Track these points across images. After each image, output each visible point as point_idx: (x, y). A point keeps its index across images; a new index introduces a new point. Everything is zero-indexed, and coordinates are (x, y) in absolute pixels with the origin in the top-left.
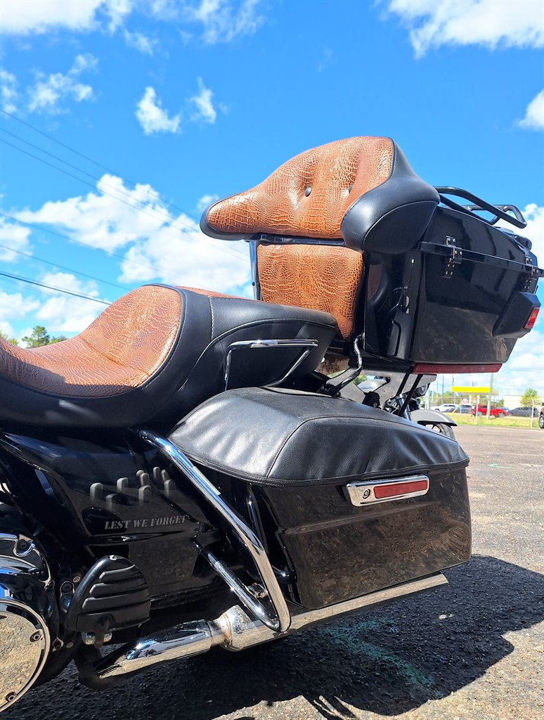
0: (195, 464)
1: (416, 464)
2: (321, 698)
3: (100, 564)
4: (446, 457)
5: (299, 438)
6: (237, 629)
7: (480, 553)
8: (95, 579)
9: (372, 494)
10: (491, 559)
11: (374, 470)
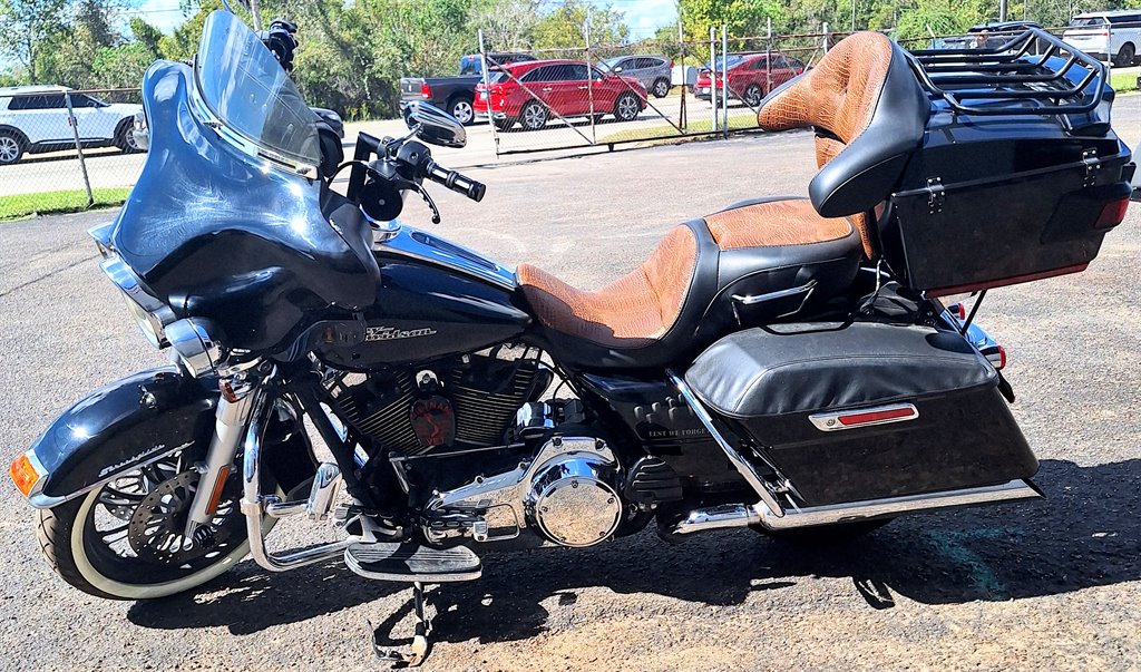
2: (869, 581)
3: (643, 459)
5: (760, 385)
8: (638, 470)
9: (838, 422)
11: (840, 404)
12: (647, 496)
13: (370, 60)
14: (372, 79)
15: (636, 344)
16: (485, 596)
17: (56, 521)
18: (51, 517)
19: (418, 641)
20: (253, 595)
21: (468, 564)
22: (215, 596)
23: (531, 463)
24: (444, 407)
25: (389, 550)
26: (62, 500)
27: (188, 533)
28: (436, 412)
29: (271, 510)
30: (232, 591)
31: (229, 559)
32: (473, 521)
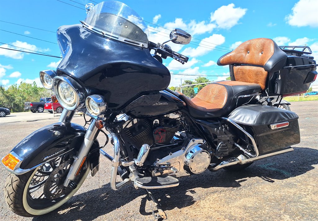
0: (236, 123)
1: (285, 119)
2: (262, 177)
3: (220, 143)
4: (293, 117)
5: (260, 116)
6: (243, 160)
7: (303, 147)
8: (220, 146)
9: (276, 126)
10: (307, 148)
11: (276, 121)
12: (221, 154)
13: (14, 100)
14: (14, 104)
15: (214, 110)
16: (166, 195)
17: (19, 182)
18: (18, 180)
19: (160, 211)
20: (81, 208)
21: (174, 181)
22: (66, 211)
23: (186, 148)
24: (164, 129)
25: (149, 179)
26: (28, 170)
27: (66, 184)
28: (162, 131)
29: (123, 164)
30: (71, 208)
31: (68, 197)
32: (171, 167)
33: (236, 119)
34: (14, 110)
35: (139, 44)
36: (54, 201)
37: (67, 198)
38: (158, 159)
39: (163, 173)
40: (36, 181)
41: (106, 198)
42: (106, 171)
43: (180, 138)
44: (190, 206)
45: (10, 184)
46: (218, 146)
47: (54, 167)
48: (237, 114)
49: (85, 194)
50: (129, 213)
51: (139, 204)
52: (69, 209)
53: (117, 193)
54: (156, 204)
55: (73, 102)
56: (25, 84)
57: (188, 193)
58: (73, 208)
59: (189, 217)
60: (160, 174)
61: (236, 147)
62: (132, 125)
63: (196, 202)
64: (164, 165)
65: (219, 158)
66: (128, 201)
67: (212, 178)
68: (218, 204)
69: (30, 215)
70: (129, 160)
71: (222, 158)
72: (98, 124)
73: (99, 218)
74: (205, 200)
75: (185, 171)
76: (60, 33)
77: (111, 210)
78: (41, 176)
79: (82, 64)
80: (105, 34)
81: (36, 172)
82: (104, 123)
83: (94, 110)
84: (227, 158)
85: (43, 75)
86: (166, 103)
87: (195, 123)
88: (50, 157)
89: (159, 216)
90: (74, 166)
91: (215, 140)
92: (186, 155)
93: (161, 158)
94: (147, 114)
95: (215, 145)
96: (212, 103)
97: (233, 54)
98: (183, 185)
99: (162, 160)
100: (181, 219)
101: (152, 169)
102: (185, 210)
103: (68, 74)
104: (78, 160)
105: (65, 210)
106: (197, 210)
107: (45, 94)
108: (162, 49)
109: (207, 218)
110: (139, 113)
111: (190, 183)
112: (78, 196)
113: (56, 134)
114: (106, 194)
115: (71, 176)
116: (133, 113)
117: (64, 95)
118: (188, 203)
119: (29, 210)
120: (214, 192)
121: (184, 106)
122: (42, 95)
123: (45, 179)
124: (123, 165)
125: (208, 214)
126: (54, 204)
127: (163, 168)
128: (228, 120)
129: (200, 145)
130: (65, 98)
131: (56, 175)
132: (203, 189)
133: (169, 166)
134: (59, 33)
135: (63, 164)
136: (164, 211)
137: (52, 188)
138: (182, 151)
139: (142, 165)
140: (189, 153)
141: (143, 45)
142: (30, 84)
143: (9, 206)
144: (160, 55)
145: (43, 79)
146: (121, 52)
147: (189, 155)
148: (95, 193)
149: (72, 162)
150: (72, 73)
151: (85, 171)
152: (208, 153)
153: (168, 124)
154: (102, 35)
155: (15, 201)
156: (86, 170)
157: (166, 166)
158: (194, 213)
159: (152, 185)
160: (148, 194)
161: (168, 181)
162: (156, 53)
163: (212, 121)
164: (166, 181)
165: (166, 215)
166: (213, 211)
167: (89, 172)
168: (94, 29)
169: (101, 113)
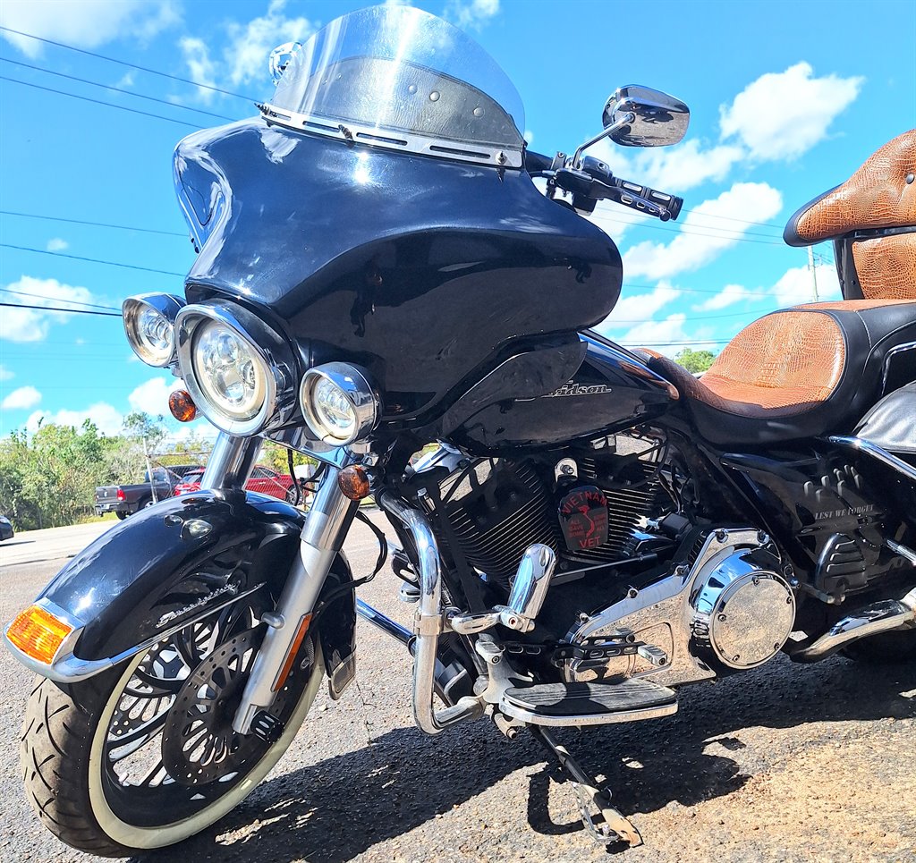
0: (892, 453)
3: (831, 540)
8: (832, 550)
12: (840, 583)
13: (18, 487)
14: (20, 501)
15: (796, 410)
16: (624, 760)
17: (74, 713)
18: (67, 706)
19: (611, 815)
20: (302, 820)
21: (655, 697)
22: (245, 832)
23: (690, 567)
24: (600, 497)
25: (557, 691)
26: (105, 664)
27: (242, 725)
28: (594, 503)
29: (458, 624)
30: (264, 823)
31: (250, 782)
32: (637, 646)
33: (887, 440)
34: (21, 522)
35: (487, 156)
36: (199, 796)
37: (247, 785)
38: (584, 615)
39: (606, 670)
40: (129, 720)
41: (391, 782)
42: (377, 690)
43: (661, 534)
44: (730, 795)
45: (42, 724)
46: (824, 553)
47: (194, 662)
48: (889, 421)
49: (308, 771)
50: (489, 829)
51: (523, 796)
52: (256, 826)
53: (431, 764)
54: (592, 791)
55: (250, 403)
56: (52, 428)
57: (713, 749)
58: (270, 821)
59: (734, 833)
60: (596, 676)
61: (894, 560)
62: (470, 489)
63: (753, 781)
64: (608, 639)
65: (831, 601)
66: (479, 788)
67: (800, 693)
68: (843, 781)
69: (116, 849)
70: (477, 612)
71: (843, 599)
72: (348, 482)
73: (373, 850)
74: (786, 772)
75: (697, 660)
76: (187, 161)
77: (415, 821)
78: (150, 696)
79: (275, 250)
80: (354, 135)
81: (129, 681)
82: (370, 477)
83: (334, 422)
84: (859, 604)
85: (136, 316)
86: (600, 389)
87: (721, 469)
88: (180, 613)
89: (613, 833)
90: (267, 653)
91: (807, 531)
92: (694, 599)
93: (595, 610)
94: (525, 437)
95: (808, 551)
96: (779, 384)
97: (845, 192)
98: (688, 723)
99: (598, 618)
100: (700, 842)
101: (563, 653)
102: (711, 809)
103: (229, 296)
104: (281, 627)
105: (243, 829)
106: (761, 806)
107: (124, 461)
108: (575, 172)
109: (807, 833)
110: (500, 431)
111: (714, 713)
112: (282, 780)
113: (193, 530)
114: (391, 767)
115: (259, 694)
116: (475, 434)
117: (220, 377)
118: (719, 783)
119: (112, 827)
120: (819, 742)
121: (672, 400)
122: (116, 464)
123: (162, 711)
124: (457, 630)
125: (812, 819)
126: (201, 806)
127: (605, 649)
128: (857, 443)
129: (749, 551)
130: (222, 388)
131: (206, 686)
132: (774, 730)
133: (627, 643)
134: (183, 166)
135: (227, 647)
136: (628, 817)
137: (193, 740)
138: (674, 580)
139: (532, 627)
140: (707, 589)
141: (503, 158)
142: (71, 428)
143: (38, 809)
144: (569, 198)
145: (135, 328)
146: (419, 192)
147: (705, 594)
148: (344, 767)
149: (258, 640)
150: (244, 289)
151: (307, 674)
152: (784, 584)
153: (612, 478)
154: (342, 140)
155: (60, 787)
156: (312, 672)
157: (617, 641)
158: (750, 818)
159: (571, 711)
160: (552, 756)
161: (633, 695)
162: (551, 190)
163: (787, 454)
164: (625, 697)
165: (637, 832)
166: (829, 808)
167: (321, 682)
168: (310, 124)
169: (360, 431)
